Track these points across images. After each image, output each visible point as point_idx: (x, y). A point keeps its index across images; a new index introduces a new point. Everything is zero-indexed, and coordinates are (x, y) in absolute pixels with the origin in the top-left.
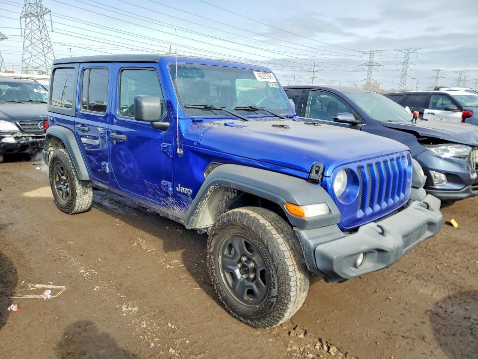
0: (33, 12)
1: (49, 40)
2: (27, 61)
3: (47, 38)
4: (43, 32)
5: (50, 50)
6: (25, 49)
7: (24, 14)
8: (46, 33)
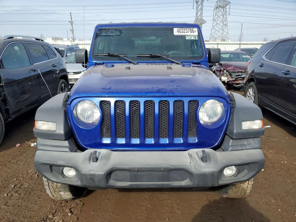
0: (221, 5)
1: (226, 21)
2: (213, 34)
3: (226, 19)
4: (224, 16)
5: (226, 26)
6: (213, 27)
7: (216, 7)
8: (226, 16)
